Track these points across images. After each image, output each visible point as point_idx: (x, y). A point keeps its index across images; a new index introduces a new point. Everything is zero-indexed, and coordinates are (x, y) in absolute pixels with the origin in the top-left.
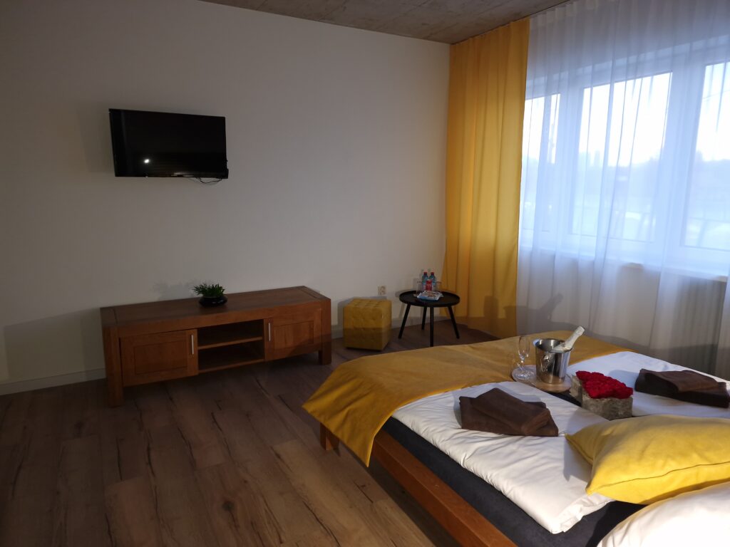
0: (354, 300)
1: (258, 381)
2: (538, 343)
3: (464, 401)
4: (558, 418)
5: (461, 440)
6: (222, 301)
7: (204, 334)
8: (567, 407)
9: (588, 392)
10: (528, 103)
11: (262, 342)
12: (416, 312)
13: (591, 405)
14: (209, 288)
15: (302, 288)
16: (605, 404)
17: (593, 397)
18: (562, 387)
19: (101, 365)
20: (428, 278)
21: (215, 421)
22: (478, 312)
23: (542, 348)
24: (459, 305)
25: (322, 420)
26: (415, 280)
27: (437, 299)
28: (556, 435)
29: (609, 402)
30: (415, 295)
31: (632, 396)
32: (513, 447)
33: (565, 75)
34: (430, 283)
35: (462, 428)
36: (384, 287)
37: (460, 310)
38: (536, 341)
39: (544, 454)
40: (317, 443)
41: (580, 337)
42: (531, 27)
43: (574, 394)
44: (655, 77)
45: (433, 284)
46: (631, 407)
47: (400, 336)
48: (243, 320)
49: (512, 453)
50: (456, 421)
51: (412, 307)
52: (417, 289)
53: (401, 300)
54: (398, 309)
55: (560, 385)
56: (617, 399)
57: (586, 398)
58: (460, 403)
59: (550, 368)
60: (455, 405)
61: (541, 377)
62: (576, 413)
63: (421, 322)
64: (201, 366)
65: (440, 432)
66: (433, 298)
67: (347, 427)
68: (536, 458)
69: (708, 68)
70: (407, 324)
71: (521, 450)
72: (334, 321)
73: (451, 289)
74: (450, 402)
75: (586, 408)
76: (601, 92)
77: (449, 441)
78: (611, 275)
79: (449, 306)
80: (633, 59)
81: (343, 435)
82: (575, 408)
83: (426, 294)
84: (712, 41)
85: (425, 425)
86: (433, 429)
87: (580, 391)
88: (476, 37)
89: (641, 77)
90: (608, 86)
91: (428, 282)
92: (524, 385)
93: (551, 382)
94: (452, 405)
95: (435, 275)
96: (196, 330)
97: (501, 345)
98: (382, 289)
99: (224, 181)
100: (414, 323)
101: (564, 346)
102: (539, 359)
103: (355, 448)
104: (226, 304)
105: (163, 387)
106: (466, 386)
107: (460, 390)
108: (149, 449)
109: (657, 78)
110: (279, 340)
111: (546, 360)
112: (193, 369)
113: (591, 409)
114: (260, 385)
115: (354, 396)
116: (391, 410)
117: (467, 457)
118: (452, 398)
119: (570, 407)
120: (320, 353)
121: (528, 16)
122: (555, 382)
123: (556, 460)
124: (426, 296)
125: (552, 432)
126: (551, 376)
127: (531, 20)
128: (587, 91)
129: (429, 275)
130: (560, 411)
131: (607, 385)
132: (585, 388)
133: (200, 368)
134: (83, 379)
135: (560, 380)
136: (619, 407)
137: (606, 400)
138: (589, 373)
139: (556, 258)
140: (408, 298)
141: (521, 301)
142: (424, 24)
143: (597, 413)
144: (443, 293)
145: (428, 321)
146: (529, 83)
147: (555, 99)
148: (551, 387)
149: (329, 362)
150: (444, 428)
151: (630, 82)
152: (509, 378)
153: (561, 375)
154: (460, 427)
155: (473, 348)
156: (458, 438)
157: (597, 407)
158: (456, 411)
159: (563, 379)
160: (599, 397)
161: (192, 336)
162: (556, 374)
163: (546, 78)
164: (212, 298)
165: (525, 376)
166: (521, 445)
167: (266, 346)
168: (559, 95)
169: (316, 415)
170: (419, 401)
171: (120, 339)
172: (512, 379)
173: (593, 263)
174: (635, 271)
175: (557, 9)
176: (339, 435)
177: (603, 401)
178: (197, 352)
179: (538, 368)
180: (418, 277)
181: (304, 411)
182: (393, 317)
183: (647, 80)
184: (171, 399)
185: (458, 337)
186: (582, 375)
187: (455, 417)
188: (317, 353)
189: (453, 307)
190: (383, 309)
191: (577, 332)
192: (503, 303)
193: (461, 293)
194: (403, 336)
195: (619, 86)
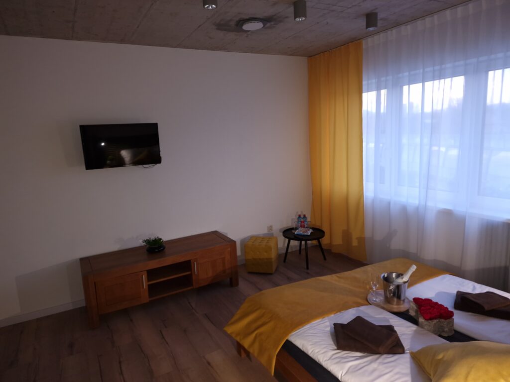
0: (252, 237)
1: (189, 303)
2: (384, 276)
3: (336, 326)
4: (403, 337)
5: (338, 360)
6: (162, 248)
7: (151, 273)
8: (408, 327)
9: (423, 316)
10: (364, 95)
11: (191, 275)
12: (294, 243)
13: (425, 325)
14: (153, 240)
15: (215, 233)
16: (435, 324)
17: (426, 319)
18: (403, 307)
19: (82, 297)
20: (302, 218)
21: (163, 337)
22: (338, 240)
23: (387, 280)
24: (324, 238)
25: (238, 339)
26: (292, 219)
27: (309, 234)
28: (403, 352)
29: (437, 322)
30: (293, 231)
31: (453, 317)
32: (374, 365)
33: (390, 78)
34: (303, 222)
35: (338, 349)
36: (271, 226)
37: (325, 241)
38: (383, 275)
39: (397, 370)
40: (235, 352)
41: (414, 273)
42: (364, 46)
43: (412, 313)
44: (454, 78)
45: (306, 223)
46: (453, 325)
47: (285, 261)
48: (178, 261)
49: (374, 370)
50: (332, 343)
51: (292, 241)
52: (294, 226)
53: (284, 236)
54: (282, 242)
55: (402, 306)
56: (443, 320)
57: (421, 320)
58: (334, 328)
59: (394, 295)
60: (331, 329)
61: (388, 300)
62: (415, 331)
63: (298, 248)
64: (150, 295)
65: (323, 353)
66: (306, 234)
67: (256, 346)
68: (391, 374)
69: (491, 73)
70: (290, 250)
71: (381, 367)
72: (239, 253)
73: (318, 224)
74: (327, 327)
75: (422, 327)
76: (416, 88)
77: (329, 361)
78: (431, 217)
79: (318, 239)
80: (437, 68)
81: (254, 351)
82: (414, 327)
83: (301, 231)
84: (493, 56)
85: (312, 348)
86: (317, 351)
87: (416, 312)
88: (325, 53)
89: (444, 78)
90: (421, 84)
91: (302, 222)
92: (377, 308)
93: (395, 303)
94: (328, 329)
95: (306, 216)
96: (146, 272)
97: (358, 273)
98: (270, 228)
99: (158, 165)
100: (294, 250)
101: (402, 278)
102: (386, 288)
103: (263, 360)
104: (165, 249)
105: (126, 312)
106: (337, 313)
107: (333, 315)
108: (120, 362)
109: (455, 79)
110: (203, 273)
111: (391, 289)
112: (145, 298)
113: (426, 327)
114: (191, 305)
115: (259, 323)
116: (287, 334)
117: (343, 375)
118: (328, 324)
119: (410, 327)
120: (231, 279)
121: (360, 39)
122: (398, 304)
123: (405, 375)
124: (301, 232)
125: (400, 350)
126: (395, 299)
127: (364, 42)
128: (405, 88)
129: (302, 216)
130: (404, 330)
131: (435, 310)
132: (420, 312)
133: (150, 297)
134: (71, 307)
135: (402, 302)
136: (445, 326)
137: (435, 321)
138: (422, 299)
139: (391, 206)
140: (288, 233)
141: (368, 234)
142: (289, 48)
143: (430, 331)
144: (313, 228)
145: (303, 247)
146: (364, 83)
147: (383, 92)
148: (395, 308)
149: (237, 284)
150: (325, 350)
151: (436, 82)
152: (366, 303)
153: (402, 298)
154: (336, 348)
155: (338, 277)
156: (336, 358)
157: (429, 326)
158: (332, 335)
159: (404, 300)
160: (431, 319)
161: (144, 276)
162: (399, 297)
163: (377, 80)
164: (155, 247)
165: (377, 300)
166: (380, 363)
167: (194, 278)
168: (386, 90)
169: (233, 336)
170: (304, 328)
171: (95, 283)
172: (368, 302)
173: (417, 208)
174: (447, 215)
175: (382, 35)
176: (251, 351)
177: (434, 323)
178: (147, 287)
179: (385, 293)
180: (295, 217)
181: (225, 333)
182: (279, 246)
183: (448, 80)
184: (131, 320)
185: (325, 259)
186: (417, 301)
187: (332, 340)
188: (229, 279)
189: (320, 240)
190: (272, 244)
191: (411, 269)
192: (355, 235)
193: (325, 228)
194: (287, 261)
195: (428, 84)
